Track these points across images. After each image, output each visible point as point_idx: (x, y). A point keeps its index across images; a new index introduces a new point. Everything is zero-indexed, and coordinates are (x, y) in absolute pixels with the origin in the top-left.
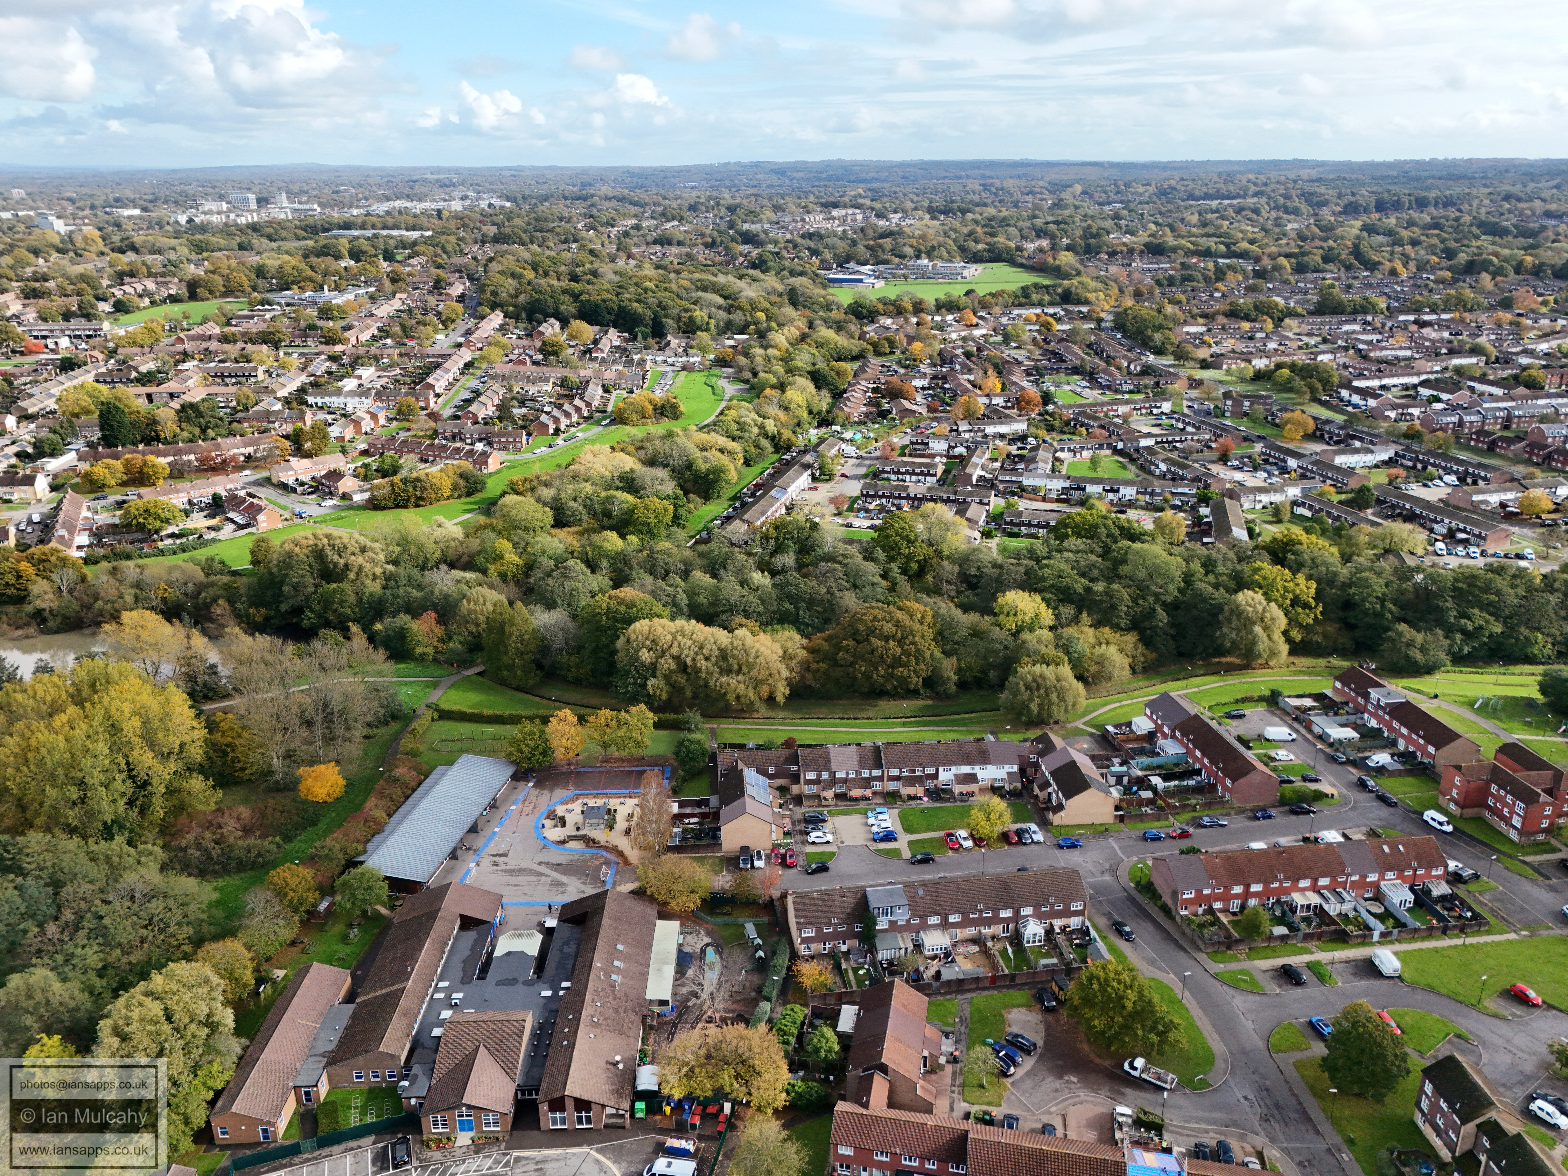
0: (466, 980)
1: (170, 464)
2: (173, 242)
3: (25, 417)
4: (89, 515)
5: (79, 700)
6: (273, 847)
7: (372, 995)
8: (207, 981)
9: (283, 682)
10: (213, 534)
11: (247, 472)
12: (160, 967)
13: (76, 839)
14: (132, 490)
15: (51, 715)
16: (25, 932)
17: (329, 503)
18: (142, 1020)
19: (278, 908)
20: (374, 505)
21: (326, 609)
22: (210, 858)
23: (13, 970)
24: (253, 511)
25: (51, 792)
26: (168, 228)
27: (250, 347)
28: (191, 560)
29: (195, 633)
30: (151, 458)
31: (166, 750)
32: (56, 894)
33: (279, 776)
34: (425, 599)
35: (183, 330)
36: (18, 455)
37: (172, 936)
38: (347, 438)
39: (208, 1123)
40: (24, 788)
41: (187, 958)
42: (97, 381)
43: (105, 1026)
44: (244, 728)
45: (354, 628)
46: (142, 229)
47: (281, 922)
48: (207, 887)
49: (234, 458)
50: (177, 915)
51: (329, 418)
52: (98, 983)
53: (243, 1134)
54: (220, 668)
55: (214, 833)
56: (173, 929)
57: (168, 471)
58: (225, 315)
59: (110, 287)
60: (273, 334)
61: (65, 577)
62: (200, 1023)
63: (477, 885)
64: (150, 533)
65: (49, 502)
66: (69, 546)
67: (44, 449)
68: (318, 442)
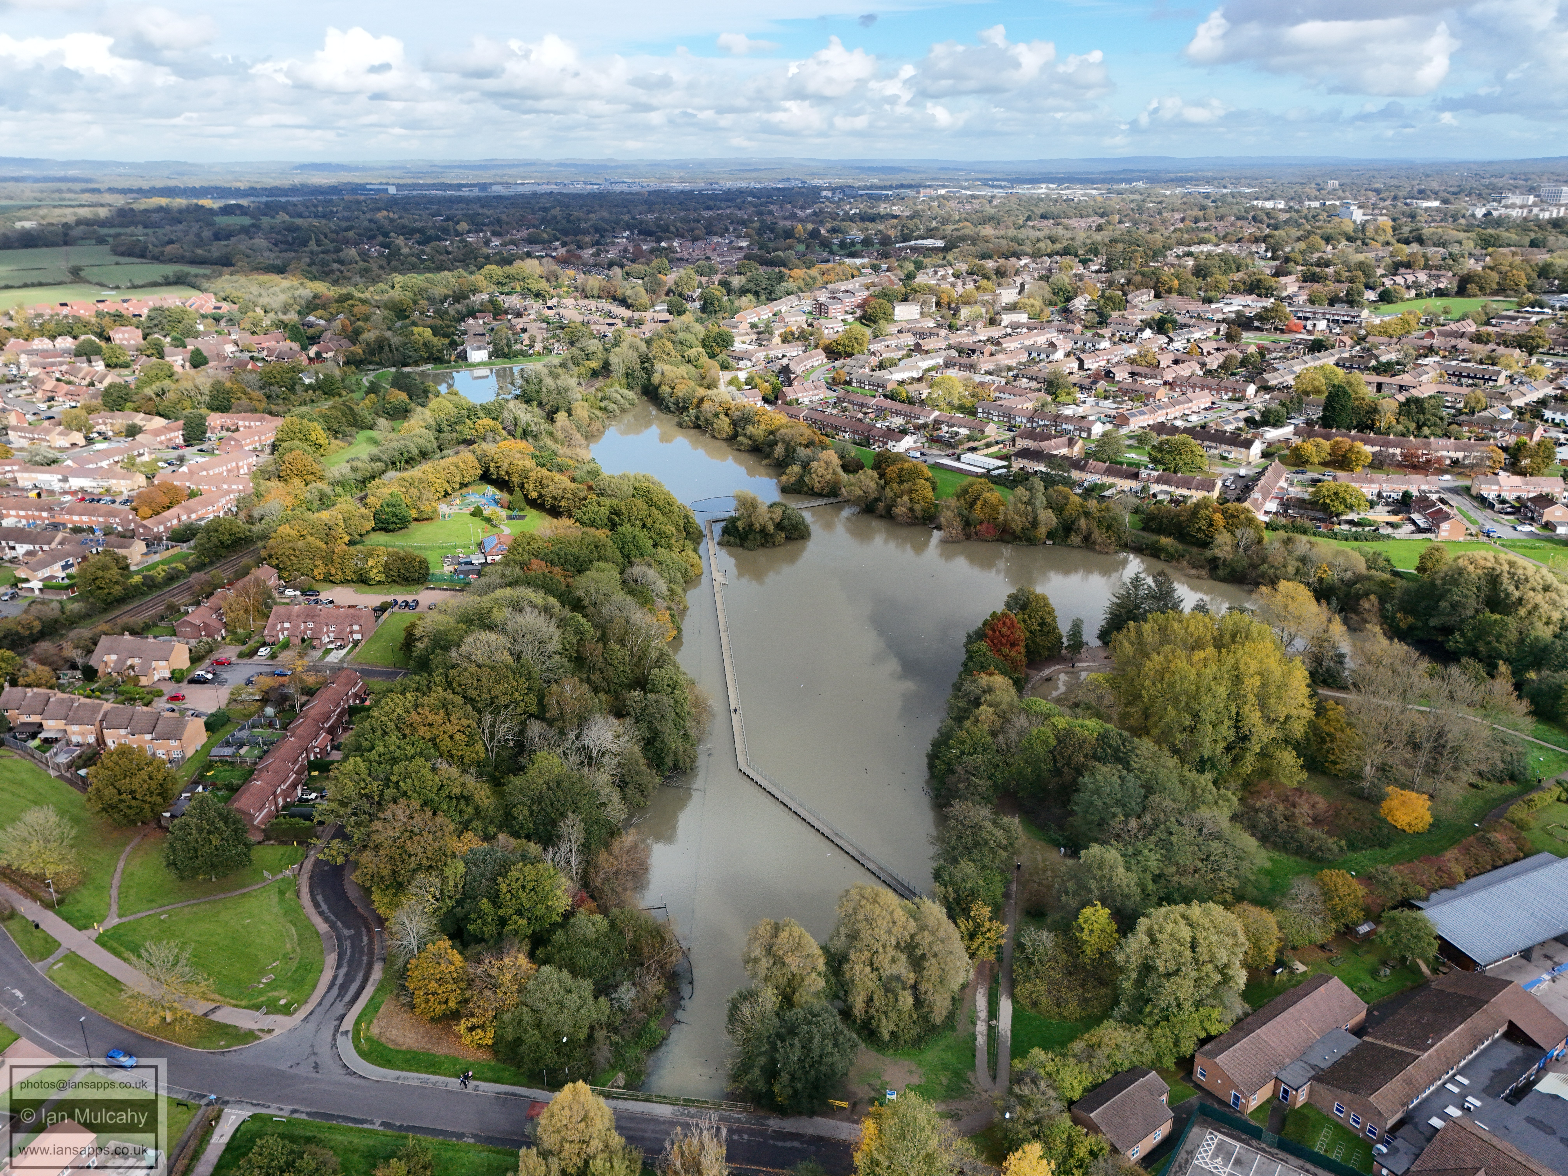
0: (1489, 1091)
1: (1374, 454)
2: (1462, 235)
3: (1265, 388)
4: (1285, 485)
5: (1219, 645)
6: (1335, 848)
7: (1381, 1042)
8: (1235, 935)
9: (1404, 695)
10: (1389, 530)
11: (1447, 477)
12: (1202, 900)
13: (1176, 760)
14: (1330, 471)
15: (1193, 649)
16: (1114, 815)
17: (1527, 528)
18: (1172, 935)
19: (1319, 906)
21: (1478, 637)
22: (1275, 829)
23: (1096, 840)
24: (1440, 517)
25: (1171, 712)
26: (1462, 221)
27: (1501, 350)
28: (1359, 550)
29: (1337, 618)
30: (1359, 444)
31: (1272, 716)
32: (1146, 797)
33: (1366, 784)
35: (1437, 325)
36: (1247, 420)
37: (1220, 879)
39: (1193, 1056)
40: (1153, 700)
41: (1226, 905)
42: (1337, 364)
43: (1143, 923)
44: (1350, 724)
45: (1503, 667)
46: (1434, 221)
47: (1319, 922)
48: (1264, 853)
49: (1440, 460)
50: (1230, 865)
51: (1562, 437)
52: (1151, 886)
53: (1217, 1085)
54: (1347, 660)
55: (1286, 808)
56: (1223, 874)
57: (1369, 460)
58: (1487, 314)
59: (1383, 276)
60: (1533, 338)
61: (1246, 535)
62: (1216, 967)
63: (1543, 1001)
64: (1331, 515)
65: (1256, 466)
66: (1259, 510)
67: (1269, 419)
68: (1539, 460)
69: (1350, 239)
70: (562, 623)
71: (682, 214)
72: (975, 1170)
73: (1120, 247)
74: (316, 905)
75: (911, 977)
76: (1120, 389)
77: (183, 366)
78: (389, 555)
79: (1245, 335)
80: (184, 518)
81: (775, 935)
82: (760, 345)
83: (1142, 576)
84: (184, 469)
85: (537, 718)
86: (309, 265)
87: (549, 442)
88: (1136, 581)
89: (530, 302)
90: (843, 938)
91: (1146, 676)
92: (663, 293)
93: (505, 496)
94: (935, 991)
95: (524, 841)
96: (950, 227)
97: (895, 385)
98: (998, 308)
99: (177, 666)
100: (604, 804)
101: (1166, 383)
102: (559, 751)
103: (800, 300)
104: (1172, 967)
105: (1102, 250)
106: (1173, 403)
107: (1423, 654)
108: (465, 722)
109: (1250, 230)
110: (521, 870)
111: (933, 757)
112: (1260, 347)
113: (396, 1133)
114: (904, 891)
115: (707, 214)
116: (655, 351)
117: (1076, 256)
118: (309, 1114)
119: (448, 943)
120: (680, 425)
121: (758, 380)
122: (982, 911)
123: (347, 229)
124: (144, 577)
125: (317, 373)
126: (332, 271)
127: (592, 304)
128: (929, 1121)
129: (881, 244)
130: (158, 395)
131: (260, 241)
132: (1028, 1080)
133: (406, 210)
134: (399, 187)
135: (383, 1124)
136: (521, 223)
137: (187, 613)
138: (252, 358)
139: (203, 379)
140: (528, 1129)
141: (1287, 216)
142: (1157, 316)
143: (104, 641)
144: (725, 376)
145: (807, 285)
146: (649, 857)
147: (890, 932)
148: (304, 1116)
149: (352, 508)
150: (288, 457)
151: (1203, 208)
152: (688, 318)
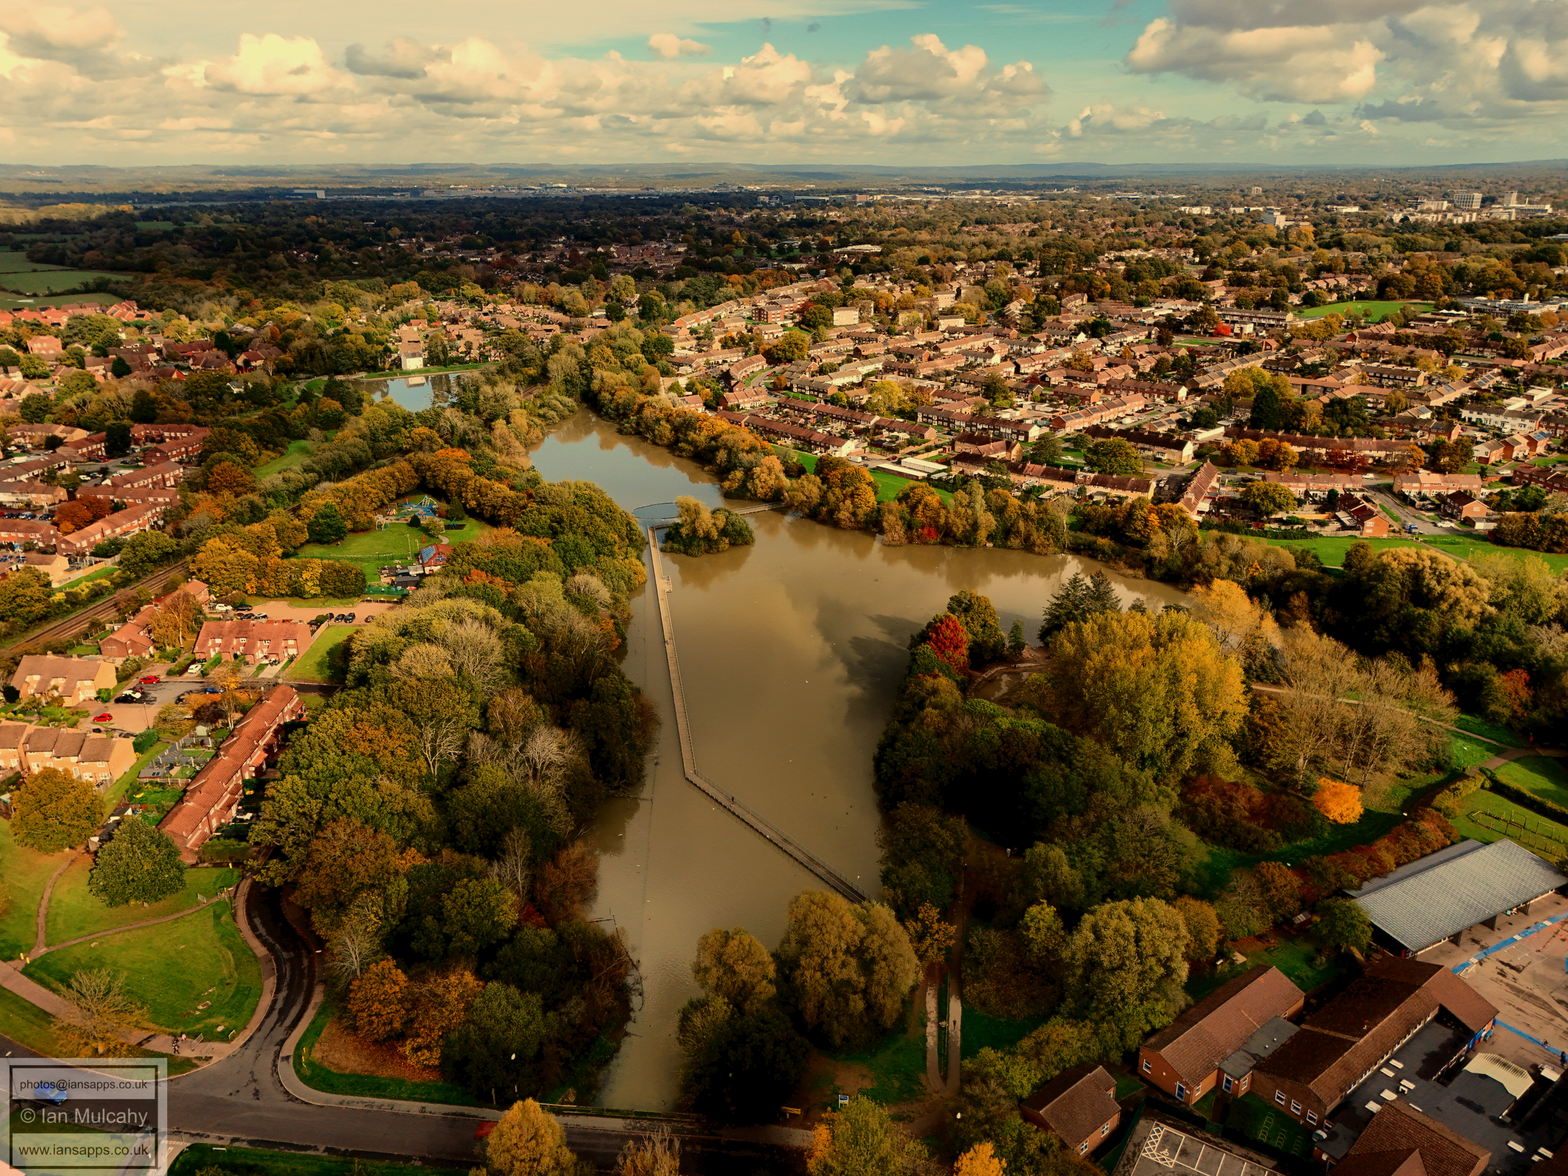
0: (1424, 1074)
1: (1301, 454)
2: (1381, 240)
5: (1156, 644)
6: (1272, 841)
7: (1319, 1030)
8: (1177, 929)
9: (1334, 689)
10: (1317, 528)
11: (1371, 476)
12: (1144, 896)
13: (1117, 757)
14: (1259, 471)
15: (1132, 648)
16: (1058, 813)
17: (1447, 524)
18: (1116, 930)
19: (1257, 898)
20: (1496, 538)
21: (1403, 631)
22: (1214, 823)
23: (1041, 839)
24: (1363, 515)
25: (1113, 710)
26: (1381, 226)
27: (1420, 351)
28: (1289, 547)
29: (1269, 615)
30: (1286, 444)
31: (1209, 712)
32: (1089, 795)
33: (1299, 777)
34: (1521, 655)
35: (1358, 327)
36: (1179, 422)
37: (1162, 875)
38: (1493, 460)
39: (1138, 1050)
40: (1094, 699)
41: (1169, 901)
42: (1264, 367)
43: (1088, 919)
44: (1283, 719)
45: (1427, 661)
46: (1353, 226)
47: (1256, 912)
48: (1203, 848)
49: (1363, 459)
50: (1171, 860)
51: (1479, 435)
52: (1095, 883)
53: (1162, 1078)
55: (1224, 803)
56: (1164, 869)
57: (1297, 459)
58: (1405, 316)
59: (1306, 280)
60: (1450, 340)
61: (1179, 535)
62: (1159, 960)
63: (1472, 984)
64: (1261, 514)
65: (1189, 467)
66: (1192, 509)
67: (1202, 420)
68: (1458, 458)
69: (1274, 244)
70: (505, 634)
71: (619, 219)
72: (927, 1171)
73: (1054, 251)
74: (254, 928)
75: (861, 981)
76: (1056, 393)
77: (105, 376)
78: (324, 568)
79: (1176, 338)
80: (108, 532)
81: (725, 944)
82: (700, 351)
83: (1080, 577)
84: (108, 482)
85: (479, 731)
86: (236, 271)
87: (487, 450)
88: (1075, 582)
89: (465, 308)
90: (793, 944)
91: (1087, 675)
92: (601, 298)
93: (444, 506)
94: (885, 994)
95: (469, 856)
96: (886, 233)
97: (836, 391)
98: (935, 312)
99: (103, 686)
100: (550, 817)
101: (1100, 387)
102: (503, 764)
103: (739, 305)
104: (1117, 961)
105: (1036, 255)
106: (1108, 406)
107: (1351, 649)
108: (407, 737)
109: (1178, 235)
110: (466, 886)
111: (878, 761)
112: (1190, 350)
113: (340, 1159)
114: (854, 896)
115: (644, 219)
116: (595, 357)
117: (1011, 261)
118: (250, 1142)
119: (392, 963)
120: (620, 432)
121: (699, 387)
122: (930, 912)
123: (276, 234)
124: (67, 594)
125: (246, 382)
126: (260, 278)
127: (530, 310)
128: (881, 1125)
129: (818, 249)
130: (78, 406)
131: (183, 247)
132: (978, 1079)
133: (335, 215)
134: (327, 191)
135: (327, 1150)
136: (455, 228)
137: (113, 631)
138: (177, 367)
139: (126, 390)
140: (477, 1150)
141: (1214, 221)
142: (1091, 320)
143: (26, 660)
144: (666, 382)
145: (745, 289)
146: (596, 868)
147: (840, 937)
148: (244, 1145)
149: (285, 520)
150: (217, 469)
151: (1133, 214)
152: (626, 324)
